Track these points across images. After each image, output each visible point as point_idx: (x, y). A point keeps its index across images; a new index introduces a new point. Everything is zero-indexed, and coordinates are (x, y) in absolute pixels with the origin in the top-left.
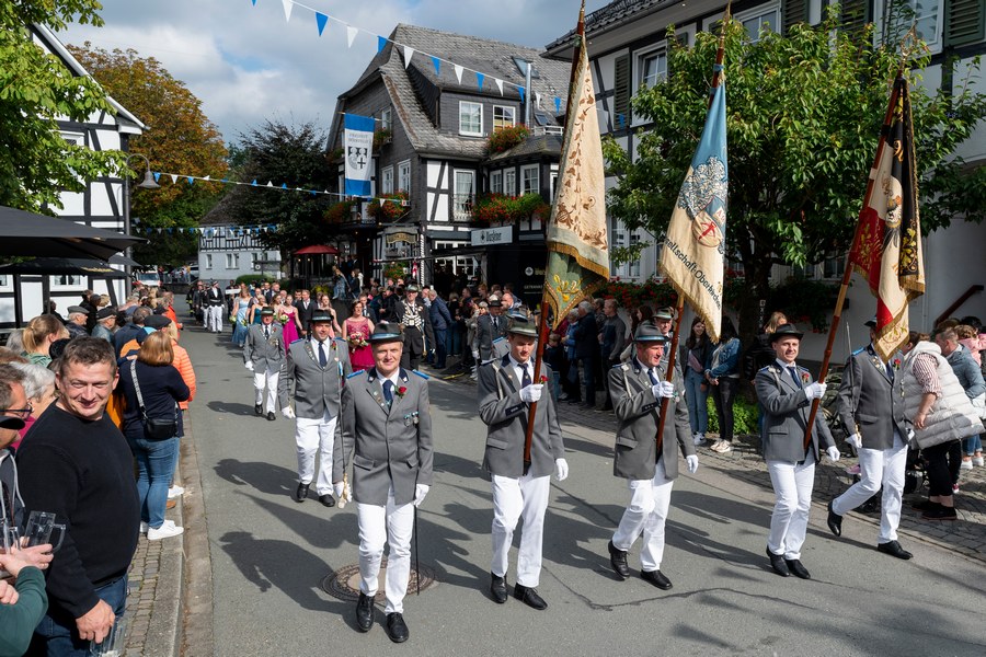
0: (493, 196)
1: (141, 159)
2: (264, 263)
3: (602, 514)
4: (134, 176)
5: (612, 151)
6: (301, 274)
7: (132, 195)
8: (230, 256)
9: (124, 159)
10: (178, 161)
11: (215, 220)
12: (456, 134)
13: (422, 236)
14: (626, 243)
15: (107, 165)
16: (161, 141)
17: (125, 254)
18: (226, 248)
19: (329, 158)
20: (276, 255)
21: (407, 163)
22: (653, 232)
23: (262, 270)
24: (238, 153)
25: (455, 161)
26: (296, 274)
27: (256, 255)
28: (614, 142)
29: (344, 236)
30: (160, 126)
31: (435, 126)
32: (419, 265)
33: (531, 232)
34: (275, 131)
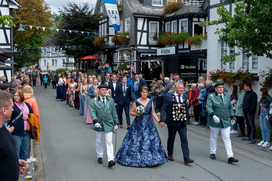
0: (167, 33)
1: (18, 19)
2: (67, 64)
3: (217, 177)
4: (15, 26)
5: (223, 11)
6: (83, 68)
7: (14, 34)
8: (53, 60)
9: (11, 19)
10: (32, 20)
11: (48, 45)
12: (150, 5)
13: (135, 52)
14: (228, 54)
15: (4, 21)
16: (26, 12)
17: (11, 60)
18: (52, 57)
19: (95, 18)
20: (72, 60)
21: (129, 19)
22: (241, 48)
23: (67, 66)
24: (57, 17)
25: (149, 18)
26: (81, 68)
27: (64, 60)
28: (223, 7)
29: (101, 52)
30: (26, 4)
31: (141, 3)
32: (134, 64)
33: (184, 49)
34: (72, 6)
